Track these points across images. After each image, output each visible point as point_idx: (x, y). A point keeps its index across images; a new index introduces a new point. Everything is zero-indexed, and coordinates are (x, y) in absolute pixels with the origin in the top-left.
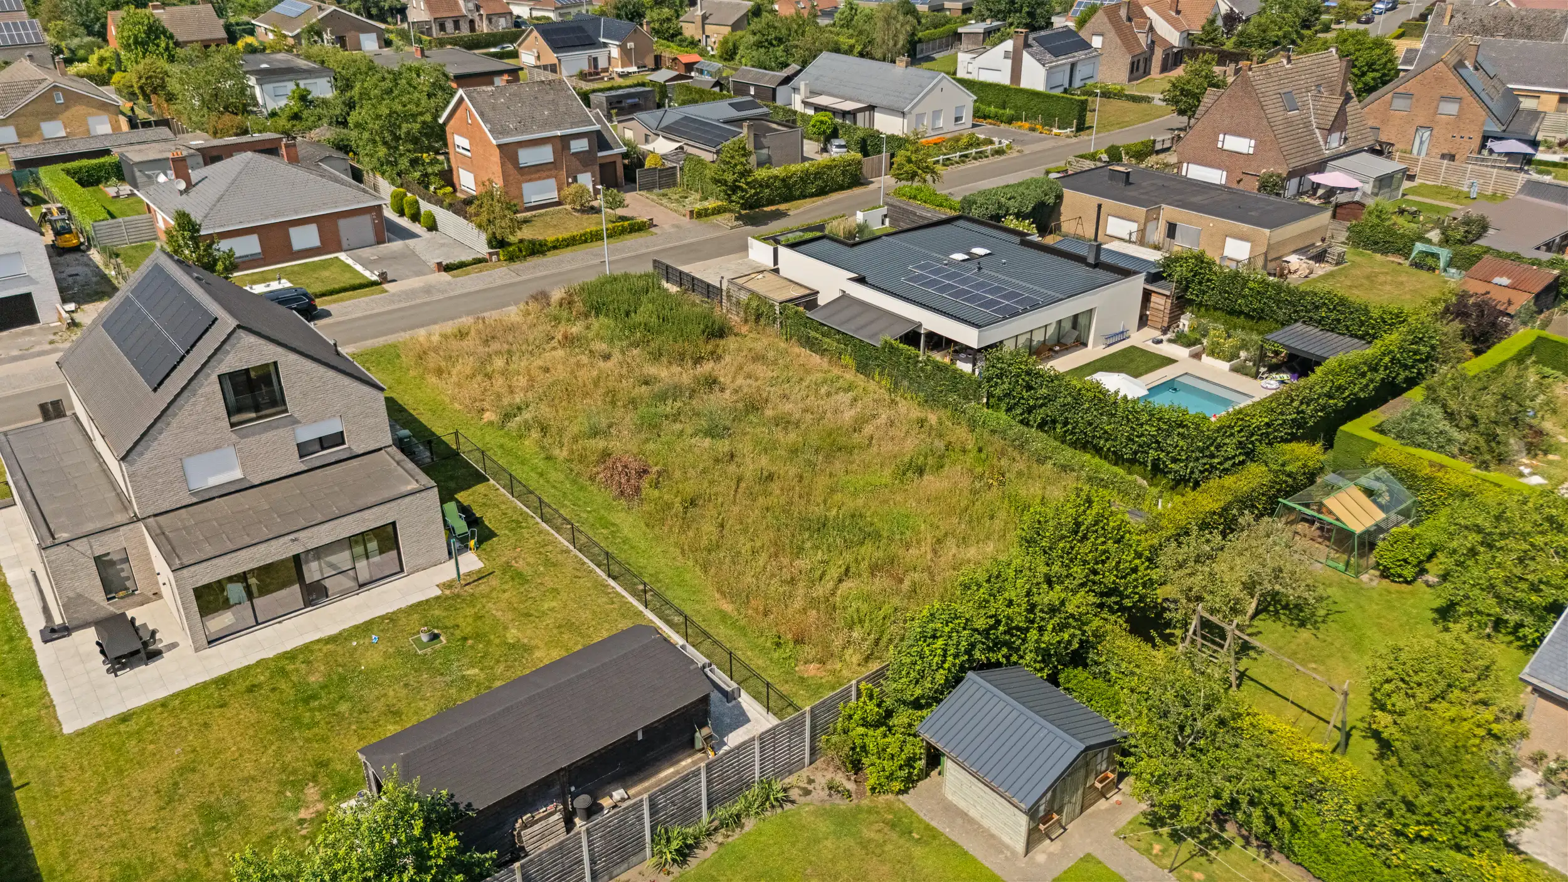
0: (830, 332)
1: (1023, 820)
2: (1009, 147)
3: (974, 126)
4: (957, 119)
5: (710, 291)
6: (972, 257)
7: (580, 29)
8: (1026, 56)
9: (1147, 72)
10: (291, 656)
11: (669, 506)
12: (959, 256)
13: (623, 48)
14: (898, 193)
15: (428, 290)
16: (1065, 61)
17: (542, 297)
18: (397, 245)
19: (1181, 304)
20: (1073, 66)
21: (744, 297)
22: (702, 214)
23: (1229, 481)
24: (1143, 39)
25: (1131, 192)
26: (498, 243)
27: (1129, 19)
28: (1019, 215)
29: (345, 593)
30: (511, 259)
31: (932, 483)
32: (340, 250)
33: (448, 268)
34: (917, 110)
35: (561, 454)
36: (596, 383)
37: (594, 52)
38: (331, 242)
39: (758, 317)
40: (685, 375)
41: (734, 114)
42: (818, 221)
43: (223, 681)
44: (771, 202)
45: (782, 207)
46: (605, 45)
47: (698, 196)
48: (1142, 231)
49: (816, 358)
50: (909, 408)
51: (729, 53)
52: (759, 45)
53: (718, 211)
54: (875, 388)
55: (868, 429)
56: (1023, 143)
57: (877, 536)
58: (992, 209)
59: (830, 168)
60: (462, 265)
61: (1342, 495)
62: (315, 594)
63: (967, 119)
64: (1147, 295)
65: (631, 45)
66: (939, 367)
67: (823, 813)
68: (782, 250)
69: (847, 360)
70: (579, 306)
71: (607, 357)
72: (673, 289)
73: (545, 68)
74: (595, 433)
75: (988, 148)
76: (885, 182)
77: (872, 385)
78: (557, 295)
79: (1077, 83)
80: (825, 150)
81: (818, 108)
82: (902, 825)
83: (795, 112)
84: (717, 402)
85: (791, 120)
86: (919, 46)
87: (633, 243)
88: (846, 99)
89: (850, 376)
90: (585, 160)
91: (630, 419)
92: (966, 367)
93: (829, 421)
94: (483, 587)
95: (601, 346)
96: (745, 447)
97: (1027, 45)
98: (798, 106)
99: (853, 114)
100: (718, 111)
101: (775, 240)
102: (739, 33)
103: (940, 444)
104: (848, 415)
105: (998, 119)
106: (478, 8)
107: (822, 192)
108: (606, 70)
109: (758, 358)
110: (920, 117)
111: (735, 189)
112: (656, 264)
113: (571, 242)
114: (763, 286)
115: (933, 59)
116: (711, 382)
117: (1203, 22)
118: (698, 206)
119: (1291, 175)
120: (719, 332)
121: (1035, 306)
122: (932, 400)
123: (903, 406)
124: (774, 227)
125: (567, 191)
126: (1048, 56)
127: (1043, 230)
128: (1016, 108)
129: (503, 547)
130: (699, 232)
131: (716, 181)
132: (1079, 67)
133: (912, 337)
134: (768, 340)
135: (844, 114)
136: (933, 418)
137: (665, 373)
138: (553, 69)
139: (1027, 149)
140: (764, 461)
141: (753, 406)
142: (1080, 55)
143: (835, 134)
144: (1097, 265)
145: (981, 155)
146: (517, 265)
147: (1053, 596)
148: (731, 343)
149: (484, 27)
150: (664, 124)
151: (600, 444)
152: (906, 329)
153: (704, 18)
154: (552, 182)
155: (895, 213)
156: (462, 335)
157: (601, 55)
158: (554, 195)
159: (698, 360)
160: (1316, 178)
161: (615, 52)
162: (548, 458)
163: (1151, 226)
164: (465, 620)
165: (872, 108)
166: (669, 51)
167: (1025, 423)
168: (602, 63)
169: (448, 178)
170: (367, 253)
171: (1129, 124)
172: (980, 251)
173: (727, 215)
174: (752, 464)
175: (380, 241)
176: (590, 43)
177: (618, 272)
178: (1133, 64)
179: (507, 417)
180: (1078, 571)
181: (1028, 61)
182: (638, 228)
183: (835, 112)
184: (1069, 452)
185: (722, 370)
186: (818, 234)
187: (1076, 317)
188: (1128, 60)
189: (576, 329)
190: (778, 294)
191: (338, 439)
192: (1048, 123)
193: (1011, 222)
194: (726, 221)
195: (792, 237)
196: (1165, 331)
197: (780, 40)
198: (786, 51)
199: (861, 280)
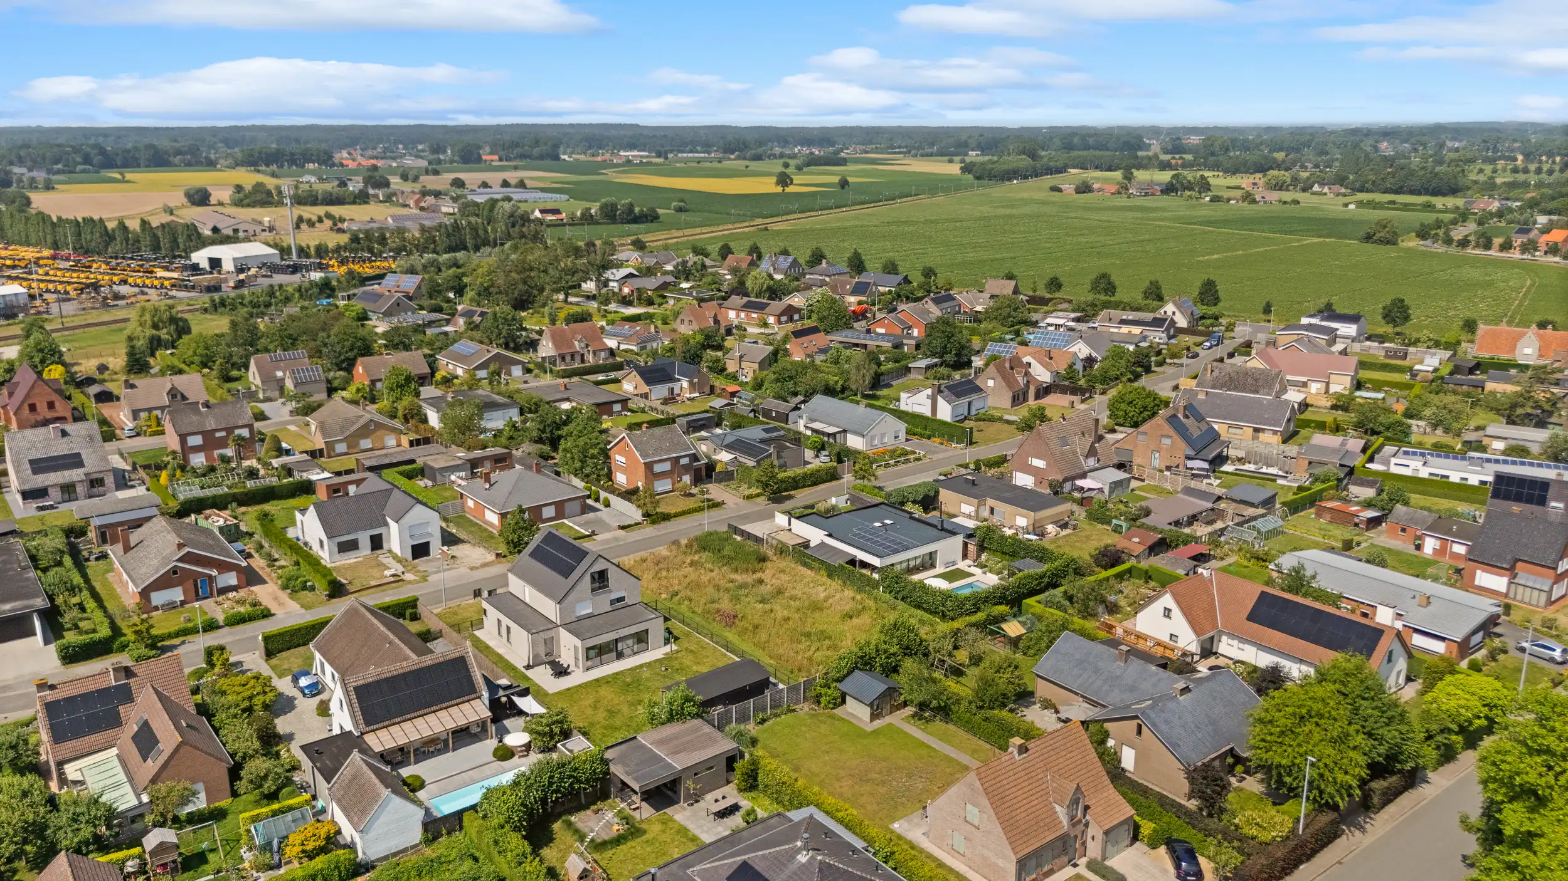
0: (815, 559)
1: (868, 709)
2: (924, 456)
3: (907, 440)
4: (896, 437)
5: (758, 540)
6: (884, 525)
7: (663, 370)
8: (939, 399)
9: (1025, 400)
10: (617, 674)
11: (747, 629)
12: (877, 524)
13: (691, 383)
14: (854, 487)
15: (616, 539)
16: (964, 401)
17: (676, 543)
18: (591, 515)
19: (982, 548)
20: (970, 404)
21: (775, 542)
22: (749, 497)
23: (968, 618)
24: (1021, 381)
25: (975, 490)
26: (647, 515)
27: (1012, 368)
28: (914, 502)
29: (630, 656)
30: (653, 523)
31: (855, 621)
32: (564, 518)
33: (622, 528)
34: (872, 433)
35: (699, 610)
36: (709, 581)
37: (672, 385)
38: (560, 515)
39: (781, 552)
40: (749, 578)
41: (764, 435)
42: (810, 502)
43: (597, 680)
44: (786, 490)
45: (792, 492)
46: (679, 380)
47: (746, 486)
48: (977, 511)
49: (809, 572)
50: (849, 593)
51: (758, 385)
52: (777, 380)
53: (758, 495)
54: (835, 584)
55: (831, 601)
56: (934, 453)
57: (830, 638)
58: (900, 499)
59: (819, 471)
60: (629, 526)
61: (1010, 624)
62: (620, 656)
63: (902, 436)
64: (965, 545)
65: (696, 380)
66: (862, 575)
67: (807, 714)
68: (793, 520)
69: (823, 572)
70: (695, 547)
71: (712, 571)
72: (739, 538)
73: (641, 395)
74: (713, 602)
75: (912, 457)
76: (848, 478)
77: (834, 584)
78: (684, 542)
79: (973, 412)
80: (817, 456)
81: (814, 431)
82: (833, 717)
83: (800, 433)
84: (765, 589)
85: (797, 439)
86: (882, 378)
87: (715, 513)
88: (830, 425)
89: (824, 579)
90: (686, 469)
91: (726, 597)
92: (876, 576)
93: (814, 598)
94: (679, 655)
95: (709, 566)
96: (777, 607)
97: (940, 392)
98: (802, 429)
99: (834, 435)
100: (754, 433)
101: (789, 513)
102: (765, 372)
103: (860, 607)
104: (822, 595)
105: (922, 436)
106: (587, 345)
107: (815, 484)
108: (679, 395)
109: (782, 571)
110: (873, 438)
111: (767, 485)
112: (730, 526)
113: (683, 513)
114: (784, 537)
115: (892, 386)
116: (761, 582)
117: (1066, 366)
118: (747, 492)
119: (1065, 480)
120: (763, 559)
121: (908, 549)
122: (860, 590)
123: (846, 592)
124: (788, 505)
125: (677, 485)
126: (954, 397)
127: (926, 510)
128: (933, 430)
129: (684, 643)
130: (748, 507)
131: (758, 481)
132: (974, 403)
133: (852, 562)
134: (787, 563)
135: (829, 435)
136: (859, 597)
137: (739, 578)
138: (646, 396)
139: (935, 457)
140: (786, 612)
141: (780, 592)
142: (974, 397)
143: (823, 448)
144: (942, 530)
145: (907, 461)
146: (656, 526)
147: (885, 647)
148: (769, 564)
149: (590, 359)
150: (725, 443)
151: (716, 606)
152: (850, 558)
153: (741, 357)
154: (669, 481)
155: (853, 499)
156: (644, 560)
157: (676, 387)
158: (670, 487)
159: (754, 572)
160: (1080, 483)
161: (685, 384)
162: (693, 612)
163: (982, 508)
164: (676, 664)
165: (845, 431)
166: (719, 382)
167: (896, 598)
168: (677, 391)
169: (609, 477)
170: (578, 519)
171: (1001, 440)
172: (888, 522)
173: (763, 498)
174: (781, 613)
175: (583, 513)
176: (669, 378)
177: (711, 530)
178: (1014, 397)
179: (673, 596)
180: (895, 640)
181: (941, 402)
182: (715, 505)
183: (824, 434)
184: (913, 609)
185: (766, 576)
186: (810, 511)
187: (931, 554)
188: (1011, 394)
189: (696, 558)
190: (791, 541)
191: (622, 599)
192: (950, 440)
193: (909, 507)
194: (763, 501)
195: (798, 512)
196: (974, 561)
197: (791, 378)
198: (795, 384)
199: (830, 535)
